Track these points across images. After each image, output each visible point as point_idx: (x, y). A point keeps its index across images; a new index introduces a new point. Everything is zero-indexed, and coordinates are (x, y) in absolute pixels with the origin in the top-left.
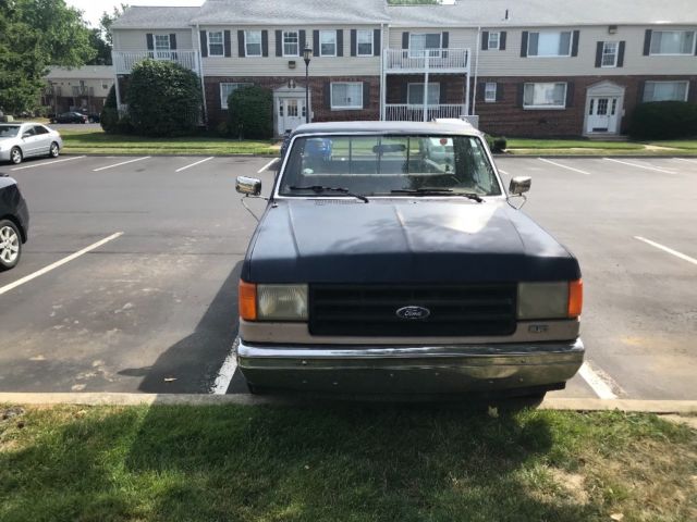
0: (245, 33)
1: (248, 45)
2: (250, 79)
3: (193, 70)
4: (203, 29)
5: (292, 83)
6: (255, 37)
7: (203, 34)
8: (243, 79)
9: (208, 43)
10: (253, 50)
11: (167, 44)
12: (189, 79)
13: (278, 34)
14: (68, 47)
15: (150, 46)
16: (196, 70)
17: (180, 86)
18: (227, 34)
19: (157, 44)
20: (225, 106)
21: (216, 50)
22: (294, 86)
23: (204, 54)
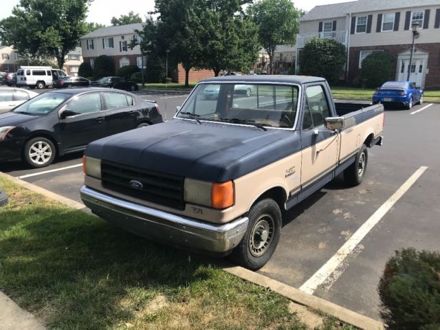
0: (383, 16)
1: (384, 24)
2: (382, 47)
3: (343, 44)
4: (354, 16)
5: (414, 48)
6: (390, 17)
7: (354, 19)
8: (377, 47)
9: (356, 25)
10: (387, 26)
11: (331, 27)
12: (338, 49)
13: (408, 14)
14: (292, 33)
15: (320, 30)
16: (345, 44)
17: (331, 54)
18: (370, 17)
19: (325, 28)
20: (360, 67)
21: (361, 29)
22: (415, 51)
23: (352, 32)
